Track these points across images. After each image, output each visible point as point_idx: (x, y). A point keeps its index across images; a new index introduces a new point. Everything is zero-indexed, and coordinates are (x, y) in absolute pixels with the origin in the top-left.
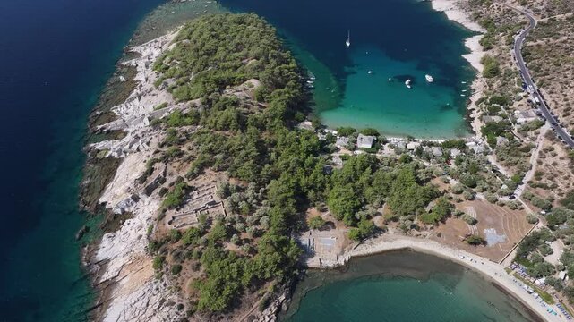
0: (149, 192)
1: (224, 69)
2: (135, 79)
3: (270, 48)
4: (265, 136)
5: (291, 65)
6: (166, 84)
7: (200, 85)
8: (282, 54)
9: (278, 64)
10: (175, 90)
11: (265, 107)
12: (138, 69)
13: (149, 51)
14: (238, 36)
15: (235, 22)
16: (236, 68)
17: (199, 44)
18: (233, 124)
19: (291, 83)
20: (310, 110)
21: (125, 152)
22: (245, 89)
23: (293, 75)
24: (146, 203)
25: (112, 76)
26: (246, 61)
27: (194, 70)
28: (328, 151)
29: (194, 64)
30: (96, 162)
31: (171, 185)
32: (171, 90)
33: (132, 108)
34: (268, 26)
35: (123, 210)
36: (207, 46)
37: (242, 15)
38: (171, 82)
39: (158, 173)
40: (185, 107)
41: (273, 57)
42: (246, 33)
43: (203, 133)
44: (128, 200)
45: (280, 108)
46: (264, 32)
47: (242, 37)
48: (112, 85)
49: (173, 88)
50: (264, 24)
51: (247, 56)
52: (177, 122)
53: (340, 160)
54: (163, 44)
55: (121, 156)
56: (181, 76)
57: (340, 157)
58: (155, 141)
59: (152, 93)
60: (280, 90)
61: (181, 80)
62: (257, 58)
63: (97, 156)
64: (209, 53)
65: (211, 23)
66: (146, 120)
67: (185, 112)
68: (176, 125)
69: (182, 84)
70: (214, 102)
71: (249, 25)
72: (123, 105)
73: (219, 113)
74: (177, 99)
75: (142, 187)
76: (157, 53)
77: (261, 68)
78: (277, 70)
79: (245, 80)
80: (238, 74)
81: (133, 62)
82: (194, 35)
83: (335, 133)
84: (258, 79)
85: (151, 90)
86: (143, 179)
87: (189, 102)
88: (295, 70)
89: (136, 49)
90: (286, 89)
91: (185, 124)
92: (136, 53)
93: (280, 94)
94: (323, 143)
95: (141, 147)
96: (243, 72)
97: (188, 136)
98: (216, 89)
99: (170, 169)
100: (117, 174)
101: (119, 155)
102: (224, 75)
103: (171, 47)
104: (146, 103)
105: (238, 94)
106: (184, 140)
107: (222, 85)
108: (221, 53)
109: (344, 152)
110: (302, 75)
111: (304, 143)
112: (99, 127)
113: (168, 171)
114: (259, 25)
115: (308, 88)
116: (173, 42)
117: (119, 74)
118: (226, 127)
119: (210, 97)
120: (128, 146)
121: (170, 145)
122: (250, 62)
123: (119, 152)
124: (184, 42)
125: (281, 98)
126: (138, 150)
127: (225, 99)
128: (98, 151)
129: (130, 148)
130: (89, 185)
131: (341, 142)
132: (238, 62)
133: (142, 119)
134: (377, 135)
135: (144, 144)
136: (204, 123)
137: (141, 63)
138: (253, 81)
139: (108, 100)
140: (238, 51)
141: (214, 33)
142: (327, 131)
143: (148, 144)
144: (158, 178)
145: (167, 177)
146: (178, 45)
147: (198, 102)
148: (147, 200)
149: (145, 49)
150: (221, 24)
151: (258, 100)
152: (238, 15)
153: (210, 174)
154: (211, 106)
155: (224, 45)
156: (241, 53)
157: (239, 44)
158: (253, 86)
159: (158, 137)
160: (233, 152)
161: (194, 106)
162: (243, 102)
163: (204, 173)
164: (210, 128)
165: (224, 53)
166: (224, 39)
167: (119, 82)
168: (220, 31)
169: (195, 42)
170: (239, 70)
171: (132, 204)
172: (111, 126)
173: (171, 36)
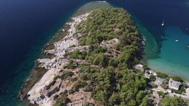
0: (49, 95)
1: (104, 32)
2: (68, 31)
3: (127, 24)
4: (116, 70)
5: (136, 33)
6: (77, 36)
7: (91, 38)
8: (132, 27)
9: (129, 32)
10: (80, 39)
11: (119, 53)
12: (71, 27)
13: (78, 20)
14: (113, 17)
15: (114, 11)
16: (109, 32)
17: (96, 19)
18: (101, 62)
19: (134, 42)
20: (142, 58)
21: (50, 67)
22: (111, 43)
23: (136, 38)
24: (47, 101)
25: (61, 28)
26: (115, 29)
27: (91, 30)
28: (151, 87)
29: (91, 28)
30: (37, 69)
31: (61, 94)
32: (78, 39)
33: (62, 44)
34: (127, 14)
35: (35, 102)
36: (99, 20)
37: (117, 8)
38: (80, 35)
39: (57, 85)
40: (81, 49)
41: (128, 28)
42: (117, 16)
43: (85, 65)
44: (38, 98)
45: (127, 56)
46: (125, 16)
47: (115, 18)
48: (59, 32)
49: (80, 38)
50: (126, 13)
51: (115, 27)
52: (75, 56)
53: (158, 95)
54: (83, 17)
55: (48, 68)
56: (84, 32)
57: (158, 92)
58: (63, 64)
59: (71, 39)
60: (128, 46)
61: (84, 34)
62: (120, 28)
63: (39, 66)
64: (99, 24)
65: (103, 11)
66: (64, 52)
67: (81, 51)
68: (74, 58)
69: (84, 37)
70: (95, 48)
71: (119, 13)
72: (59, 42)
73: (95, 55)
74: (80, 44)
75: (46, 92)
76: (80, 21)
77: (121, 33)
78: (128, 36)
79: (112, 38)
80: (109, 35)
81: (70, 24)
82: (95, 15)
83: (155, 74)
84: (118, 38)
85: (71, 37)
86: (48, 87)
87: (84, 46)
88: (137, 36)
89: (73, 19)
90: (131, 46)
91: (78, 58)
92: (73, 20)
93: (128, 48)
94: (148, 80)
95: (57, 66)
96: (112, 34)
97: (78, 65)
98: (98, 42)
99: (63, 83)
100: (42, 78)
101: (47, 68)
102: (103, 35)
103: (85, 19)
104: (67, 43)
105: (107, 45)
106: (76, 67)
107: (101, 39)
108: (104, 24)
109: (160, 89)
110: (140, 38)
111: (138, 81)
112: (45, 51)
113: (62, 85)
114: (123, 13)
115: (142, 45)
116: (87, 17)
117: (63, 28)
118: (97, 63)
119: (94, 45)
120: (51, 64)
121: (69, 68)
122: (116, 29)
123: (48, 66)
124: (91, 17)
125: (128, 50)
126: (55, 67)
127: (101, 47)
128: (40, 63)
129: (52, 65)
130: (29, 82)
131: (158, 82)
132: (111, 29)
133: (63, 51)
134: (182, 81)
135: (58, 65)
136: (88, 59)
137: (73, 25)
138: (116, 39)
139: (54, 39)
140: (112, 24)
141: (103, 15)
142: (150, 72)
143: (60, 65)
144: (56, 88)
145: (61, 88)
146: (88, 19)
147: (87, 47)
148: (48, 99)
149: (76, 19)
150: (108, 12)
151: (117, 49)
152: (116, 8)
153: (82, 93)
154: (93, 50)
155: (106, 21)
156: (113, 25)
157: (113, 21)
158: (115, 42)
159: (65, 63)
160: (97, 80)
161: (85, 49)
162: (108, 50)
163: (78, 91)
164: (89, 62)
165: (105, 24)
166: (107, 18)
167: (62, 31)
168: (106, 14)
169: (95, 18)
170: (111, 33)
171: (40, 100)
172: (50, 51)
173: (87, 15)
